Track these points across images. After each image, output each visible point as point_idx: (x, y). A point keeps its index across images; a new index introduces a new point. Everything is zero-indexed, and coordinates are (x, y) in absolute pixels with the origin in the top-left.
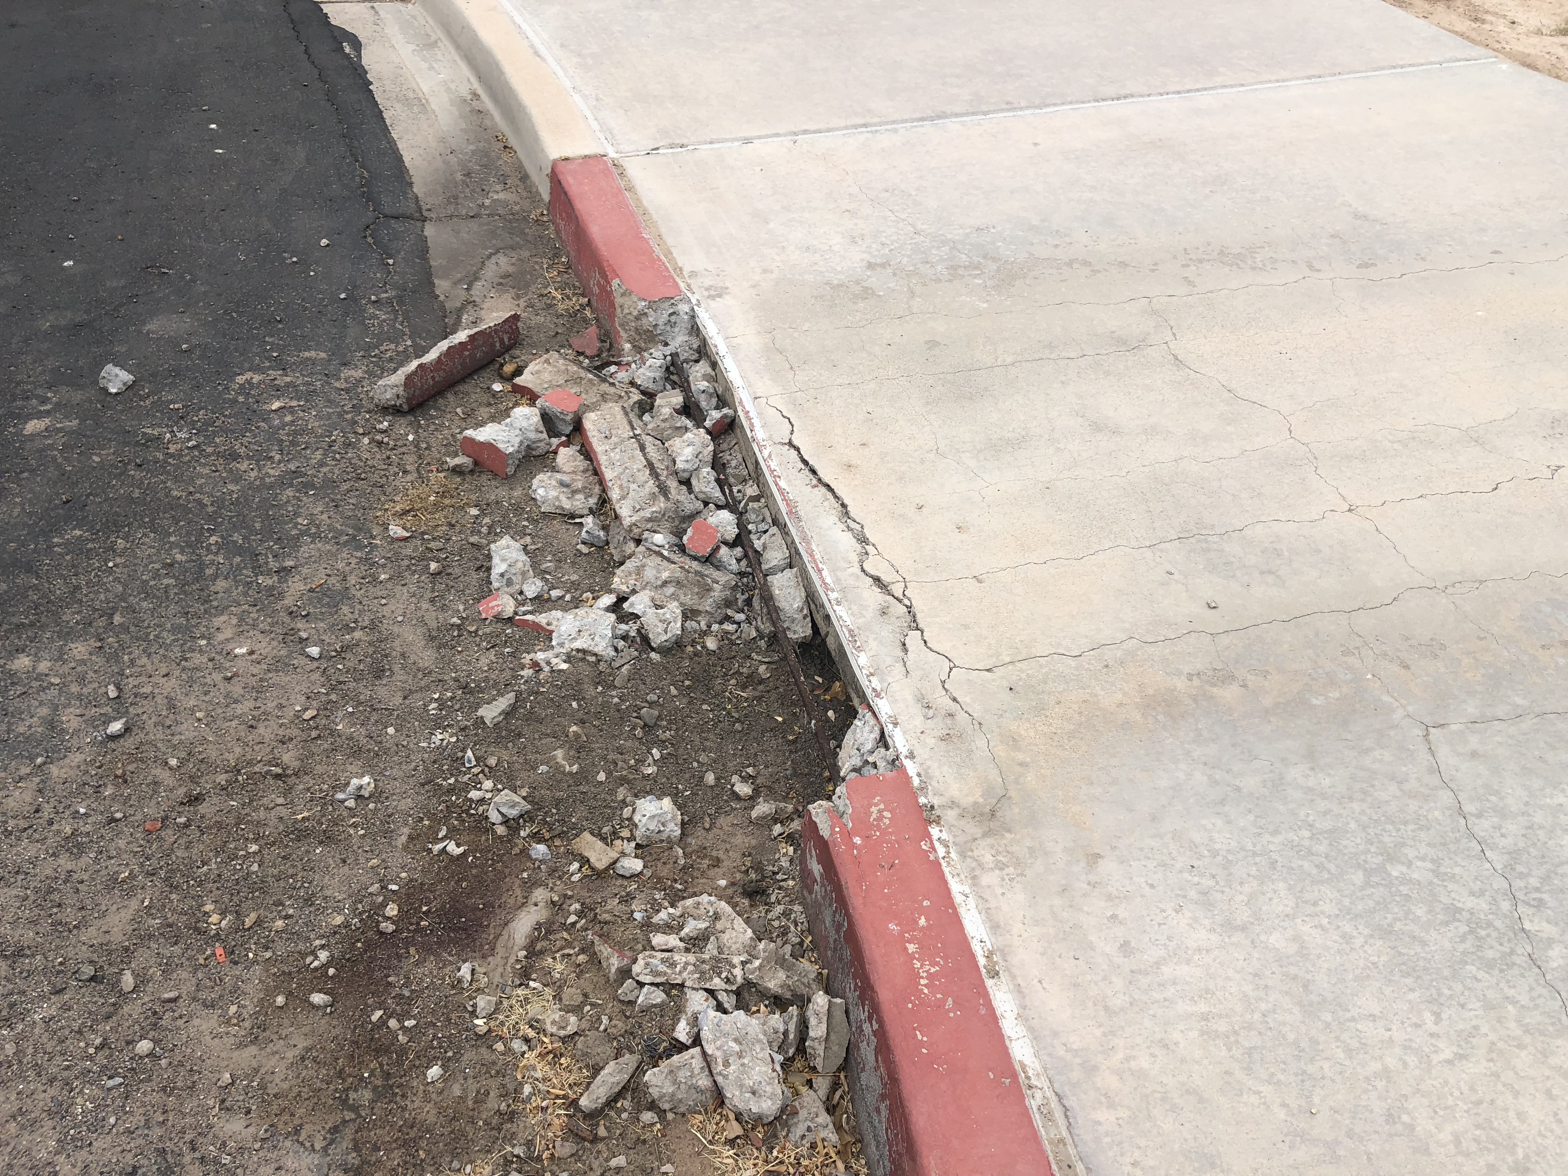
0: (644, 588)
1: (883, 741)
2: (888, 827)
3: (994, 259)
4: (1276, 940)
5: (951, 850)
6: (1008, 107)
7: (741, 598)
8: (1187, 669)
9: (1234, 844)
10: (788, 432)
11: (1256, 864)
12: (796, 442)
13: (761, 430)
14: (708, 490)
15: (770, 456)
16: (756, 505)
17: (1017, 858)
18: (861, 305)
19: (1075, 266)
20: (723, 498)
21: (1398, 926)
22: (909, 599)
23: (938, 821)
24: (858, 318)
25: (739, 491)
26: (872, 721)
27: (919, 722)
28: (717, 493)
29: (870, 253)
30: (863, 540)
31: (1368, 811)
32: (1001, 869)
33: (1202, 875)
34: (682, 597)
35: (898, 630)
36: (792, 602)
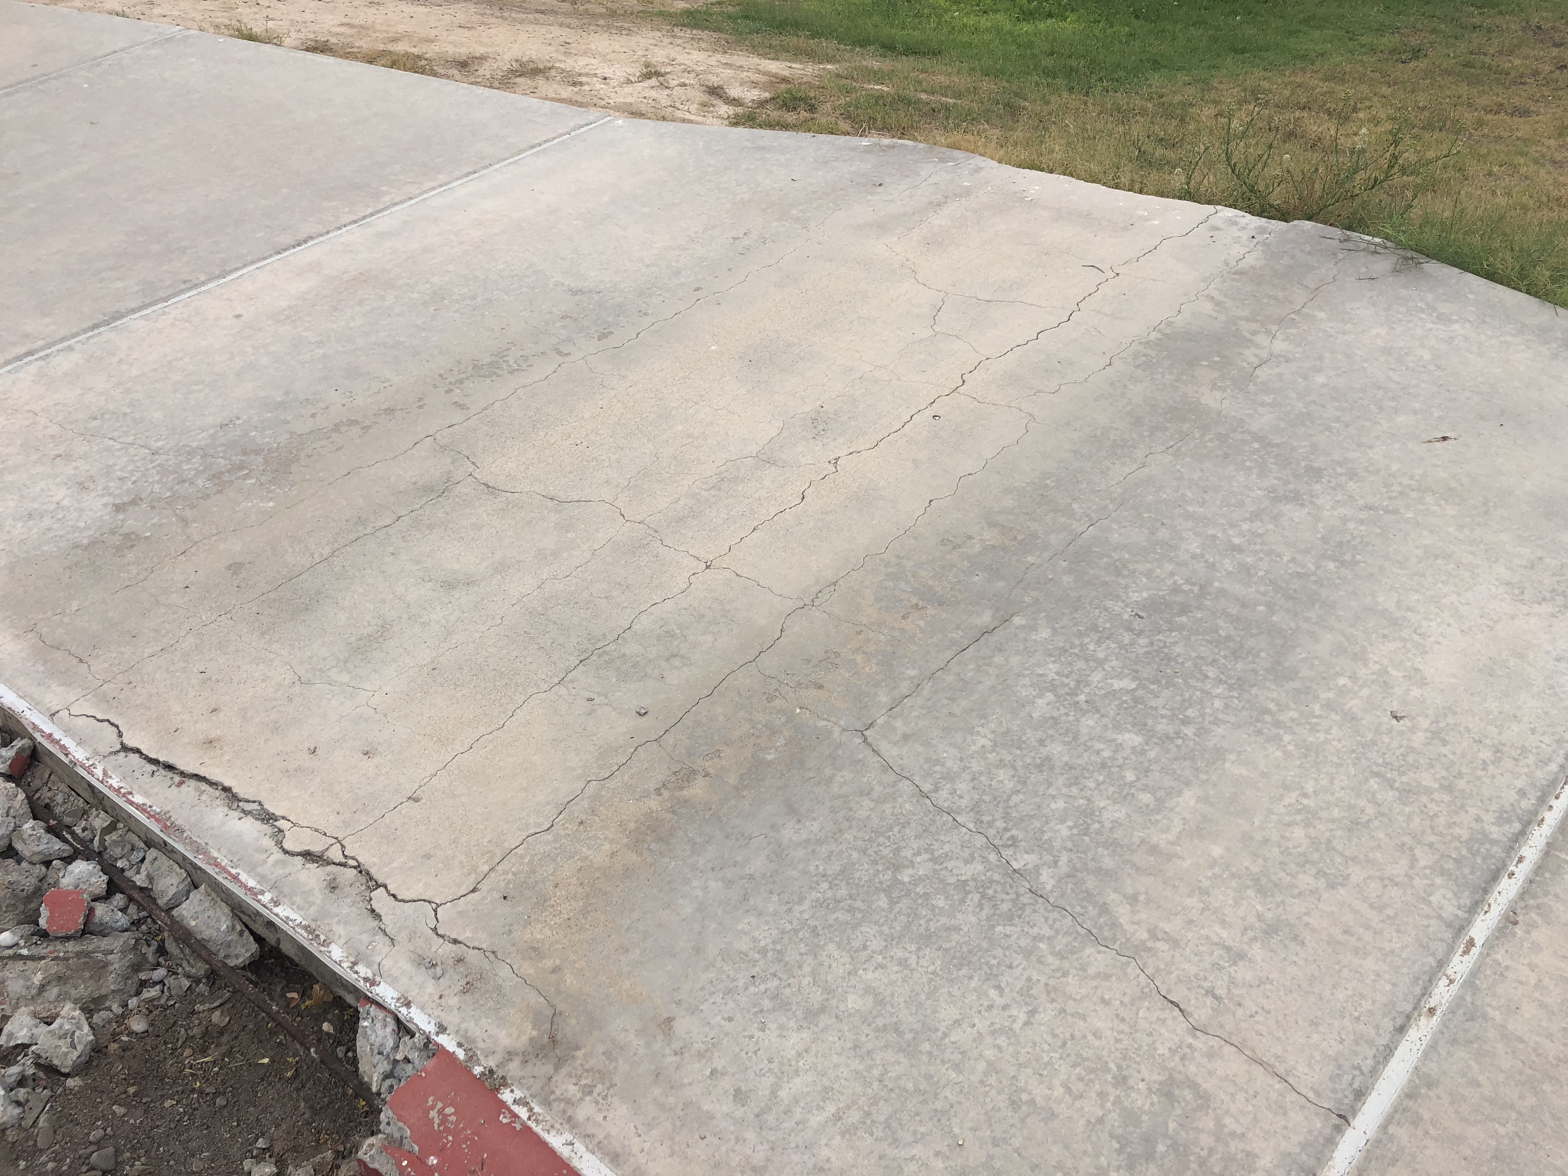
0: (16, 1007)
1: (403, 1028)
2: (458, 1122)
3: (257, 452)
4: (853, 1002)
5: (532, 1105)
6: (187, 285)
7: (149, 952)
8: (652, 786)
9: (775, 932)
10: (115, 735)
11: (801, 940)
12: (131, 743)
13: (79, 749)
14: (41, 848)
15: (105, 773)
16: (114, 836)
17: (599, 1071)
18: (130, 556)
19: (343, 429)
20: (67, 847)
21: (933, 926)
22: (353, 858)
23: (504, 1083)
24: (134, 572)
25: (84, 829)
26: (381, 1015)
27: (431, 987)
28: (57, 845)
29: (110, 494)
30: (268, 818)
31: (860, 834)
32: (590, 1093)
33: (764, 981)
34: (73, 992)
35: (359, 899)
36: (217, 925)
